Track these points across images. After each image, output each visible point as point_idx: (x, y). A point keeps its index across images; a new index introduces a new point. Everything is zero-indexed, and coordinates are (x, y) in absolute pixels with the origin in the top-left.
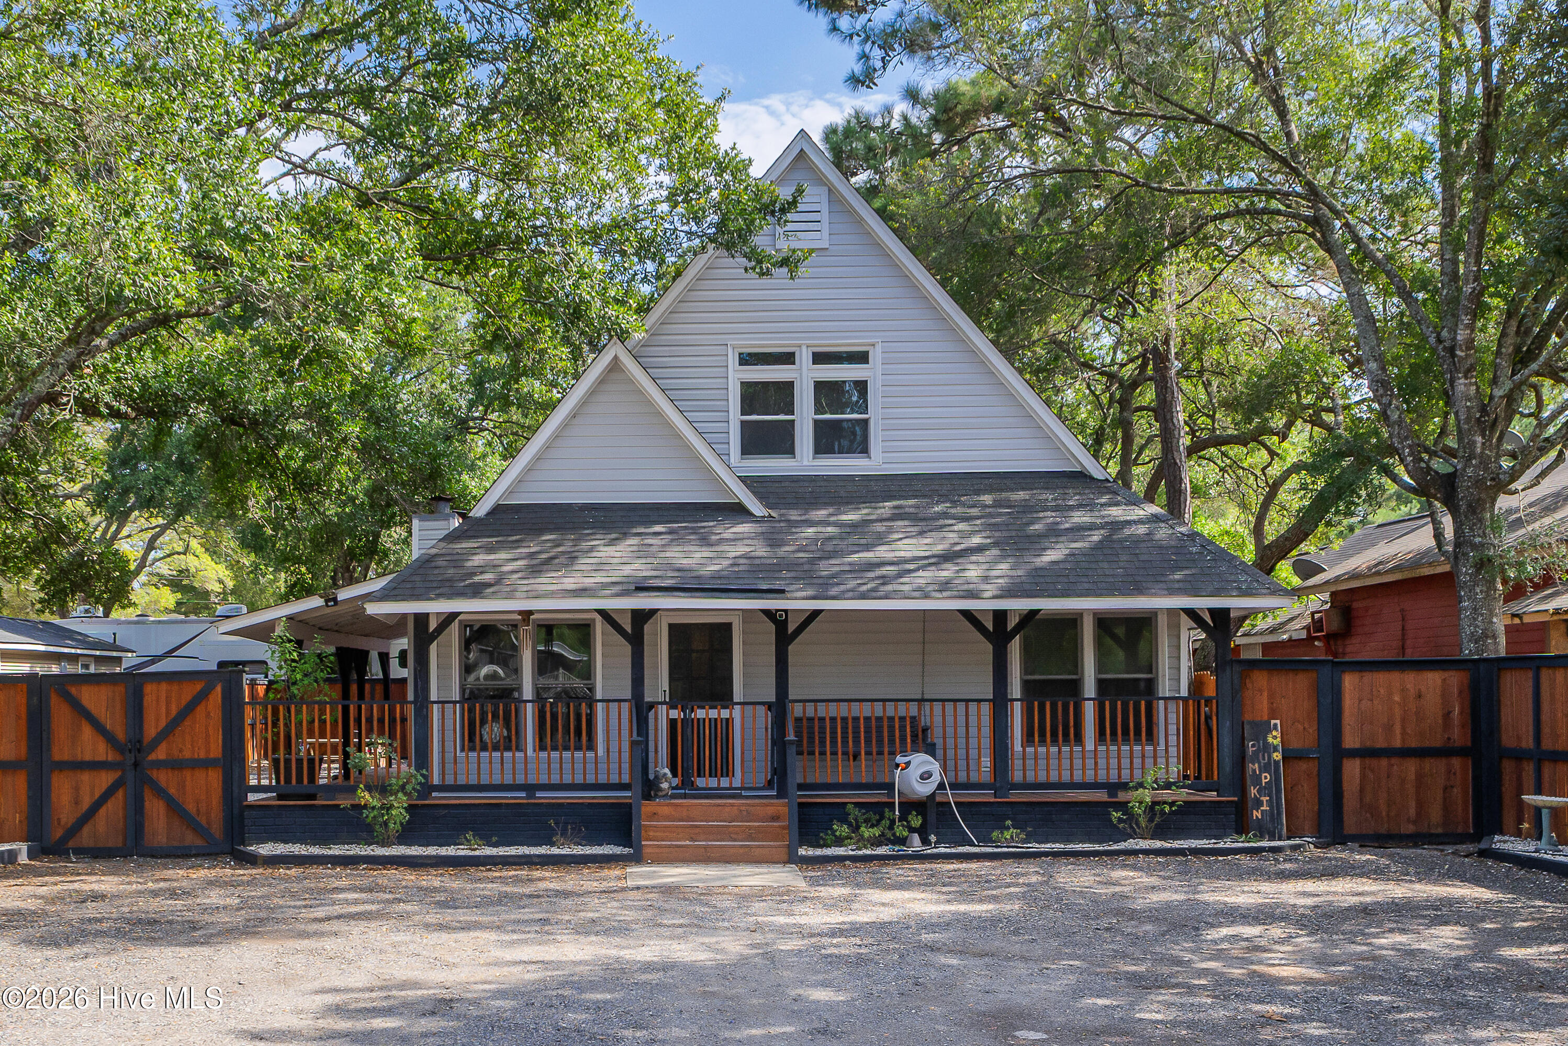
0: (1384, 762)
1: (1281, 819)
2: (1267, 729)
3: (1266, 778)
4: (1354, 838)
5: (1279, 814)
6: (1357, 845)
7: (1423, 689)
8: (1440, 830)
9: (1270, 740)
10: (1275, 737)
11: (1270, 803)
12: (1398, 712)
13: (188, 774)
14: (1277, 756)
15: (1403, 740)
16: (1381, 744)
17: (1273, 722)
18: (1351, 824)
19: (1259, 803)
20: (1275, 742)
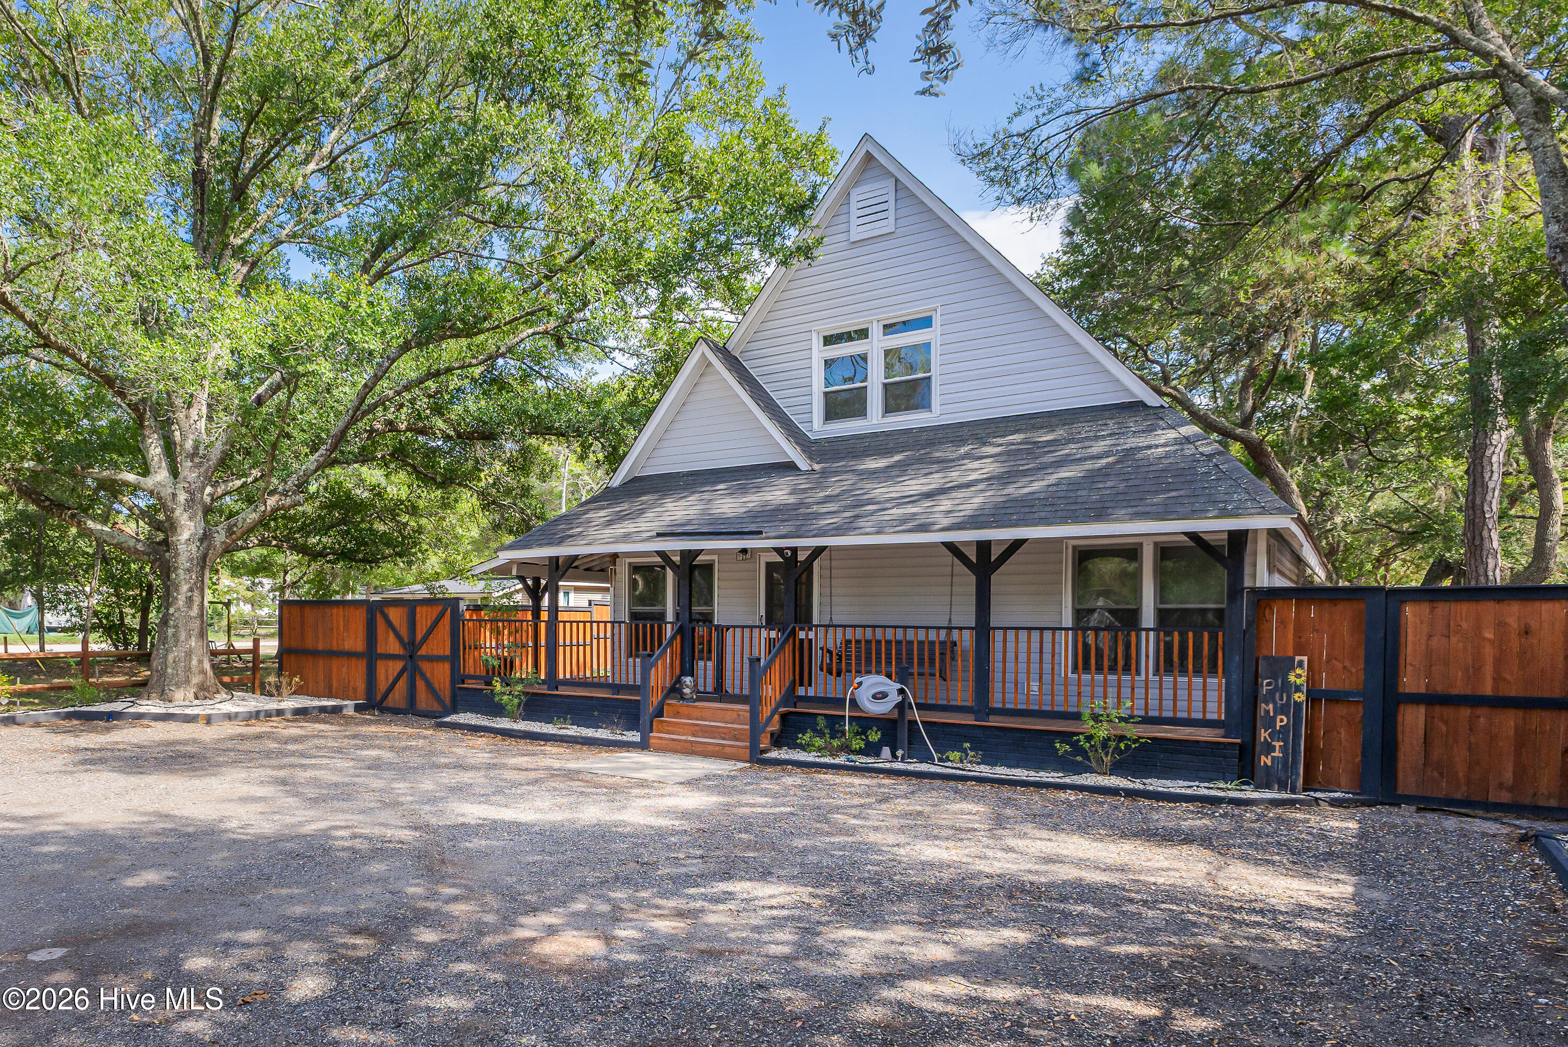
0: (1466, 712)
1: (1297, 769)
2: (1288, 665)
3: (1282, 721)
4: (1409, 800)
5: (1295, 762)
6: (1413, 808)
7: (1534, 624)
8: (1553, 803)
9: (1292, 678)
10: (1299, 676)
11: (1284, 749)
12: (1489, 653)
13: (435, 664)
14: (1300, 697)
15: (1496, 687)
16: (1460, 687)
17: (1297, 658)
18: (1407, 781)
19: (1269, 749)
20: (1298, 681)
